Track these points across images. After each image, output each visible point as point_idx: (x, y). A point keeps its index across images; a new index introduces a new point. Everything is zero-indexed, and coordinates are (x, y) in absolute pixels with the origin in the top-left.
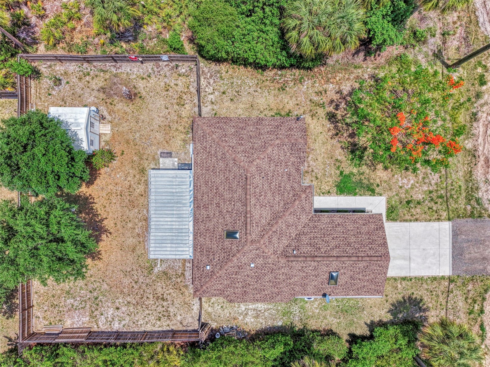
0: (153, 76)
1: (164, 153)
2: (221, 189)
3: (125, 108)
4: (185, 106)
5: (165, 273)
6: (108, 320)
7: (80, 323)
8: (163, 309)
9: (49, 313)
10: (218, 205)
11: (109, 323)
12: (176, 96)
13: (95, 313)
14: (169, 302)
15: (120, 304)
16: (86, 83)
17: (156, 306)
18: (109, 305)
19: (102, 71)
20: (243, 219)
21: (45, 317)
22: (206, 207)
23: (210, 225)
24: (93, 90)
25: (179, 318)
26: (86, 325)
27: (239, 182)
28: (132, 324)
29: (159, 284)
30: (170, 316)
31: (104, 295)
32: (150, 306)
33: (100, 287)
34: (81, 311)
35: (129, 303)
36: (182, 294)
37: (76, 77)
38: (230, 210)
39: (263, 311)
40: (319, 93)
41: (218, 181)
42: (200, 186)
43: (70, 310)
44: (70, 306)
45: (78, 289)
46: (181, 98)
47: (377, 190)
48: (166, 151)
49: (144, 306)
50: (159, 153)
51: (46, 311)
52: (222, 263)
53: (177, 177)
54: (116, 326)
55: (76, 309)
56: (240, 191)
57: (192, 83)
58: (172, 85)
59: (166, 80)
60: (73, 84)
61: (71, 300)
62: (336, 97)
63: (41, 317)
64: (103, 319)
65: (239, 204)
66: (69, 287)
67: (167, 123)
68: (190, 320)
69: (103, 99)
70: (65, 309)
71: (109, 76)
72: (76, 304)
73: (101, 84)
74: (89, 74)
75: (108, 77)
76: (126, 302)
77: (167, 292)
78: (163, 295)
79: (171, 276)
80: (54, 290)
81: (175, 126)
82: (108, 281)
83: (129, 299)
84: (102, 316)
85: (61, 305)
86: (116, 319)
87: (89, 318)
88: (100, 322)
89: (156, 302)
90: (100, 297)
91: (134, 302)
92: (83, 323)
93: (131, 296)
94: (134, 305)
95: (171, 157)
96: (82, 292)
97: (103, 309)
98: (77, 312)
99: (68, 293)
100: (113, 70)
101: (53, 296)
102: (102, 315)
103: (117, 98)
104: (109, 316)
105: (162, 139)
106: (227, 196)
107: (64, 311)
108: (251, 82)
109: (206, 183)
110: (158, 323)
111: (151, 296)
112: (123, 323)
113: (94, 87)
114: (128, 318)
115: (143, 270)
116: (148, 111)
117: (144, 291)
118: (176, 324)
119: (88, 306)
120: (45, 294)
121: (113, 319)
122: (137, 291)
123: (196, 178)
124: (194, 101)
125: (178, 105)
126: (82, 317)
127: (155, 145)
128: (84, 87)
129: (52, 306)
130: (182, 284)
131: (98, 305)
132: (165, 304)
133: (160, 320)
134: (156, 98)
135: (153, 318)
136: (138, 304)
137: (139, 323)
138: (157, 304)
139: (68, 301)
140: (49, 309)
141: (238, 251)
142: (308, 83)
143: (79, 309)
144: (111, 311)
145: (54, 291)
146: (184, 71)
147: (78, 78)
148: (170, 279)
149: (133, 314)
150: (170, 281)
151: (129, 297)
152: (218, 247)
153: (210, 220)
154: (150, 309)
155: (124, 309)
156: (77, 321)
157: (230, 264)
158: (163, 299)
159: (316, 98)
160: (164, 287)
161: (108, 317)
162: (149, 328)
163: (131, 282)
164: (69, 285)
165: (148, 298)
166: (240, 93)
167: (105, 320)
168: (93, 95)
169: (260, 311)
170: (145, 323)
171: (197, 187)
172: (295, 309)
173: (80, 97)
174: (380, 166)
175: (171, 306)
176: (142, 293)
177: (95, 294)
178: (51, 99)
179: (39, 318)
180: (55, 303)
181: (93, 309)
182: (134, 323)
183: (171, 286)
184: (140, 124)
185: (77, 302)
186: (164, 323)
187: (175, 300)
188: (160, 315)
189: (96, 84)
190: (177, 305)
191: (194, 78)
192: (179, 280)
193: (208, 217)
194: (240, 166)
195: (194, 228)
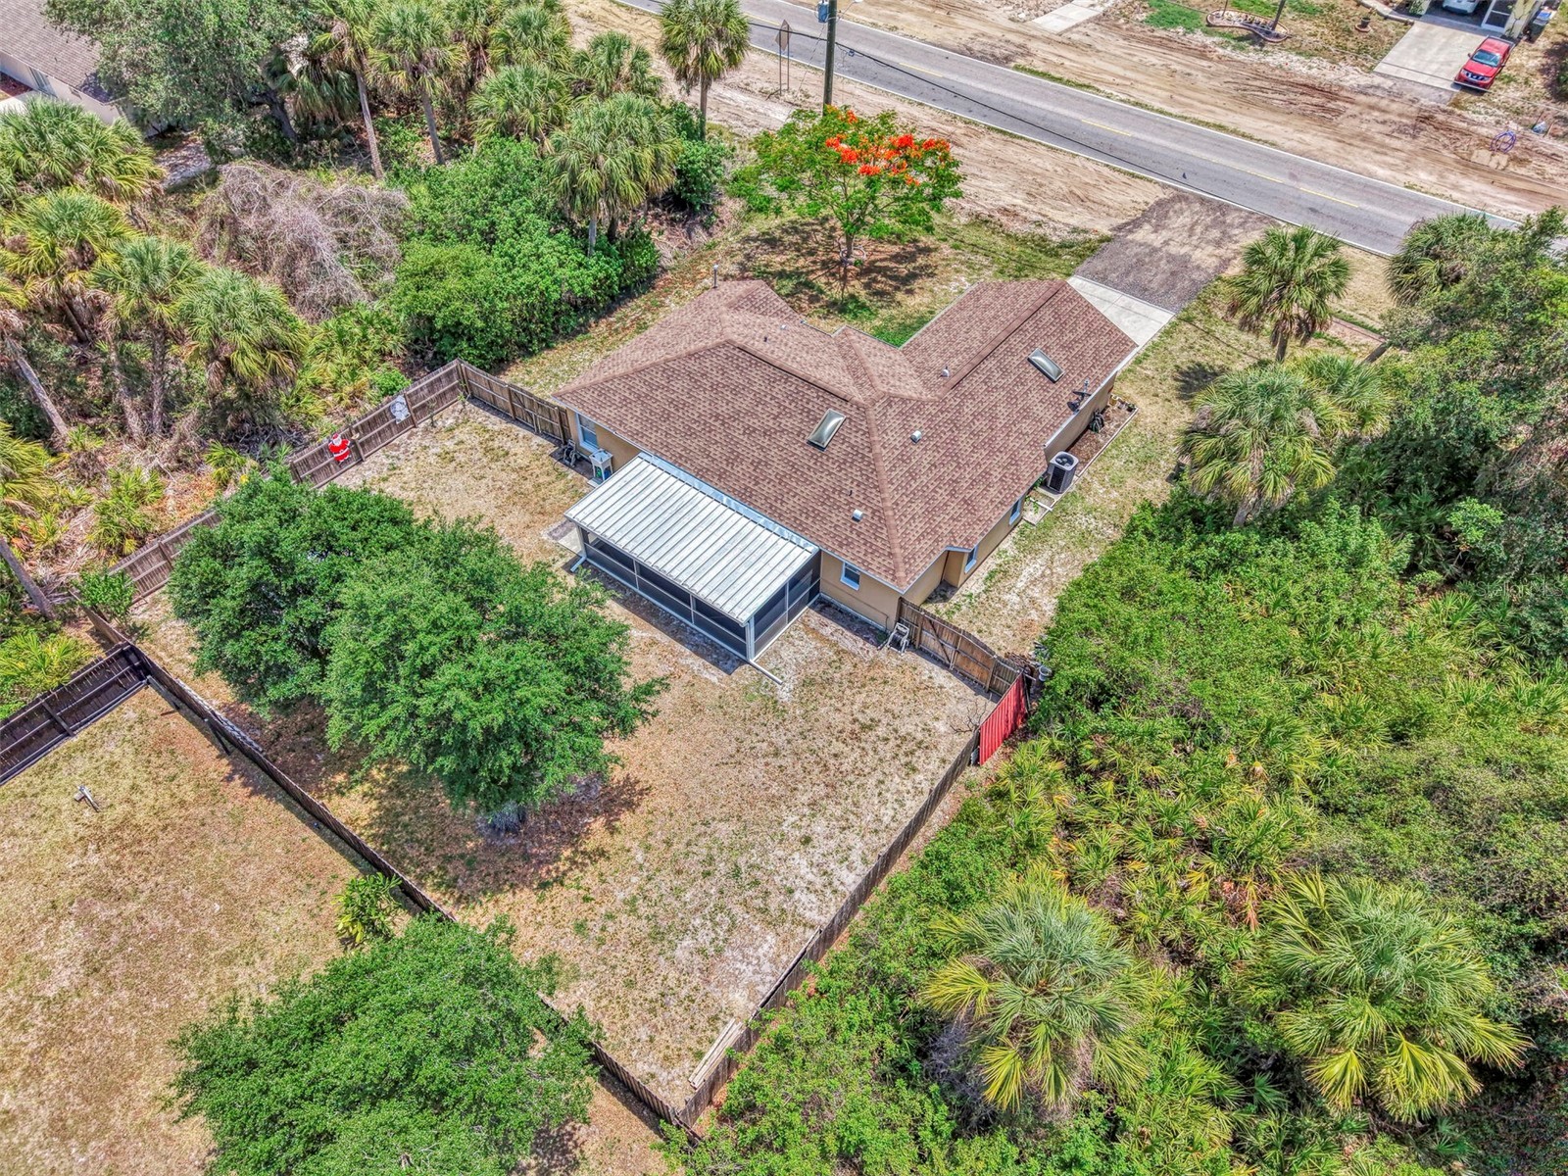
0: (401, 464)
1: (555, 530)
2: (723, 409)
4: (511, 453)
5: (808, 683)
6: (818, 887)
7: (767, 967)
8: (892, 743)
9: (665, 1036)
10: (749, 431)
11: (828, 891)
12: (478, 455)
13: (773, 907)
14: (884, 721)
15: (800, 827)
17: (871, 753)
18: (780, 853)
20: (812, 393)
21: (666, 1058)
22: (734, 459)
23: (776, 468)
25: (941, 727)
26: (784, 958)
27: (738, 367)
28: (875, 838)
29: (823, 710)
30: (921, 742)
31: (747, 848)
32: (859, 765)
33: (715, 841)
34: (736, 938)
35: (813, 804)
36: (885, 682)
38: (776, 411)
39: (1048, 572)
41: (704, 407)
42: (685, 449)
43: (706, 971)
44: (698, 959)
45: (671, 900)
46: (489, 450)
48: (555, 526)
49: (851, 778)
50: (545, 537)
51: (652, 1040)
52: (871, 482)
53: (627, 482)
55: (719, 951)
56: (755, 374)
57: (485, 422)
58: (452, 448)
59: (433, 451)
61: (685, 943)
63: (654, 1069)
64: (804, 898)
65: (779, 389)
66: (645, 921)
67: (508, 493)
68: (965, 708)
70: (696, 979)
72: (704, 938)
76: (806, 811)
77: (855, 707)
78: (855, 721)
79: (825, 677)
80: (614, 967)
81: (528, 486)
82: (717, 812)
83: (805, 799)
84: (797, 895)
85: (671, 983)
86: (832, 866)
87: (773, 934)
88: (808, 914)
89: (863, 745)
90: (742, 861)
91: (821, 790)
92: (773, 961)
93: (800, 786)
94: (828, 796)
96: (688, 896)
97: (777, 879)
98: (728, 953)
99: (657, 935)
101: (630, 984)
102: (791, 891)
104: (810, 877)
105: (527, 518)
106: (744, 403)
107: (696, 989)
109: (690, 433)
110: (919, 777)
111: (838, 747)
112: (855, 856)
114: (852, 838)
115: (760, 720)
117: (813, 752)
118: (952, 744)
119: (738, 910)
120: (604, 1002)
121: (825, 873)
122: (798, 766)
123: (663, 450)
125: (498, 460)
126: (756, 949)
127: (522, 536)
129: (652, 1011)
130: (862, 668)
131: (756, 883)
132: (881, 731)
133: (914, 770)
134: (444, 481)
135: (897, 779)
136: (834, 787)
137: (886, 820)
138: (868, 747)
139: (678, 953)
140: (655, 1026)
141: (868, 433)
142: (670, 300)
143: (726, 940)
144: (800, 862)
145: (618, 971)
146: (451, 421)
149: (851, 817)
150: (836, 686)
151: (798, 794)
152: (830, 474)
153: (766, 464)
154: (867, 770)
155: (819, 827)
156: (755, 972)
157: (884, 466)
158: (867, 728)
160: (839, 705)
161: (810, 883)
163: (767, 764)
164: (639, 917)
165: (835, 755)
167: (813, 897)
169: (1043, 576)
170: (896, 806)
171: (681, 456)
175: (897, 722)
176: (812, 759)
177: (723, 867)
179: (653, 1076)
180: (653, 994)
181: (758, 902)
182: (876, 831)
183: (848, 692)
185: (702, 931)
186: (930, 767)
187: (889, 706)
188: (904, 760)
190: (906, 710)
191: (481, 416)
192: (847, 667)
193: (756, 464)
194: (711, 351)
195: (755, 508)
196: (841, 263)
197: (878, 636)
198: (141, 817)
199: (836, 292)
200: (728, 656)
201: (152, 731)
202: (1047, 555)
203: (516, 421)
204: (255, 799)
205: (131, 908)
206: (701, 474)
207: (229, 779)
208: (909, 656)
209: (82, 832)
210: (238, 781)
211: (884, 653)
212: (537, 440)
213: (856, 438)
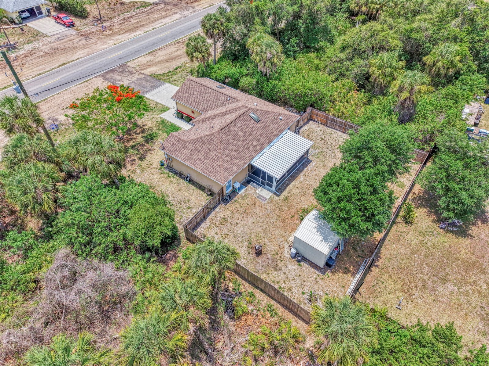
1: (262, 200)
2: (242, 139)
3: (268, 243)
4: (224, 217)
8: (325, 136)
10: (250, 135)
12: (224, 227)
16: (287, 283)
20: (242, 118)
22: (259, 140)
23: (263, 131)
24: (285, 273)
25: (319, 129)
27: (228, 132)
29: (319, 145)
30: (324, 132)
32: (333, 141)
36: (309, 136)
37: (292, 293)
38: (246, 127)
40: (133, 172)
41: (240, 143)
42: (253, 151)
46: (221, 224)
47: (159, 120)
48: (260, 200)
49: (337, 142)
50: (266, 202)
52: (271, 113)
53: (263, 166)
56: (232, 128)
57: (205, 228)
58: (219, 236)
60: (299, 289)
65: (238, 124)
67: (245, 214)
68: (313, 126)
69: (281, 261)
71: (263, 274)
73: (274, 273)
74: (280, 288)
75: (265, 275)
77: (317, 140)
78: (321, 141)
81: (241, 210)
95: (260, 195)
103: (269, 255)
105: (257, 207)
106: (241, 133)
109: (248, 149)
110: (333, 133)
111: (329, 144)
113: (282, 275)
115: (325, 155)
116: (252, 231)
117: (332, 147)
118: (323, 128)
122: (336, 149)
123: (252, 157)
124: (214, 215)
125: (227, 220)
127: (265, 208)
128: (291, 280)
132: (323, 137)
134: (238, 235)
135: (335, 136)
138: (328, 139)
141: (257, 110)
147: (291, 292)
157: (266, 110)
159: (139, 171)
162: (341, 133)
166: (179, 201)
168: (287, 269)
170: (342, 136)
173: (300, 275)
174: (146, 127)
175: (320, 135)
178: (327, 290)
184: (265, 226)
186: (330, 131)
188: (329, 134)
189: (279, 276)
190: (316, 133)
191: (200, 229)
193: (261, 135)
195: (275, 139)
196: (122, 139)
198: (399, 287)
199: (140, 141)
200: (306, 161)
201: (367, 296)
203: (206, 217)
204: (381, 256)
206: (262, 149)
207: (377, 266)
208: (300, 132)
209: (410, 303)
210: (377, 263)
212: (217, 210)
213: (259, 113)
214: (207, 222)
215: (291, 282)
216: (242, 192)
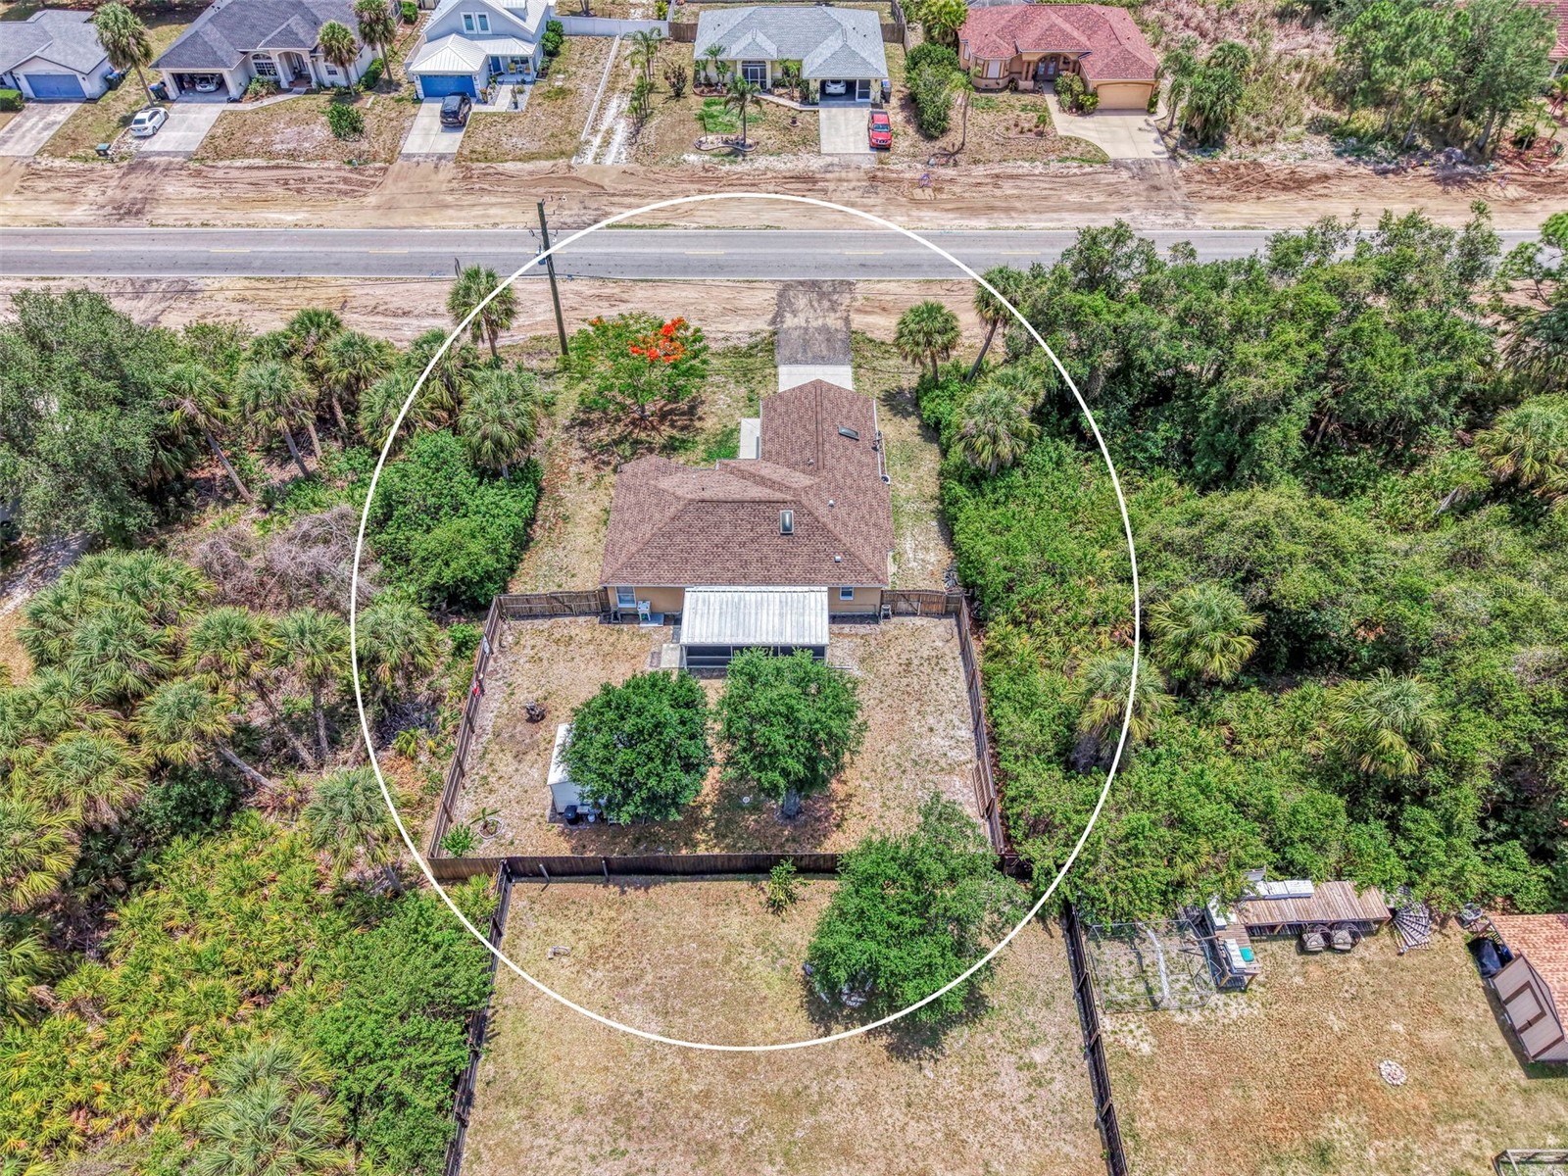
0: (510, 680)
1: (651, 662)
2: (717, 540)
4: (574, 636)
5: (863, 661)
6: (954, 745)
7: (965, 791)
8: (925, 664)
10: (742, 545)
11: (960, 744)
12: (554, 648)
13: (944, 766)
14: (913, 657)
15: (923, 726)
16: (501, 782)
17: (921, 674)
18: (926, 742)
19: (482, 757)
20: (763, 507)
22: (745, 564)
23: (774, 557)
24: (517, 770)
25: (939, 644)
26: (968, 782)
27: (708, 512)
28: (958, 710)
29: (882, 669)
30: (937, 656)
31: (909, 749)
32: (922, 683)
33: (893, 756)
34: (942, 788)
35: (919, 713)
36: (896, 639)
37: (487, 798)
38: (749, 526)
39: (917, 543)
40: (581, 480)
41: (704, 545)
42: (712, 573)
45: (900, 792)
46: (557, 642)
47: (731, 426)
48: (649, 660)
49: (923, 691)
50: (650, 669)
52: (832, 538)
53: (695, 609)
54: (965, 733)
56: (721, 511)
57: (535, 627)
58: (532, 653)
59: (522, 661)
62: (590, 464)
64: (953, 754)
65: (742, 513)
66: (898, 808)
67: (600, 658)
68: (941, 629)
69: (540, 753)
71: (496, 744)
73: (509, 757)
74: (485, 778)
75: (497, 747)
76: (919, 717)
77: (894, 658)
78: (900, 664)
79: (867, 653)
81: (606, 648)
82: (882, 743)
83: (913, 713)
84: (949, 754)
86: (952, 733)
87: (955, 776)
88: (960, 759)
89: (914, 674)
90: (913, 756)
91: (917, 705)
92: (965, 787)
93: (906, 709)
94: (922, 705)
95: (660, 654)
96: (905, 786)
97: (935, 753)
99: (909, 810)
100: (485, 738)
102: (945, 755)
103: (542, 731)
104: (947, 743)
105: (628, 665)
106: (727, 530)
108: (549, 553)
109: (707, 563)
110: (951, 672)
111: (905, 681)
112: (957, 722)
113: (511, 769)
114: (948, 716)
116: (573, 686)
117: (896, 690)
118: (950, 648)
119: (931, 777)
121: (952, 738)
122: (896, 701)
123: (699, 580)
124: (567, 623)
125: (570, 644)
126: (955, 787)
128: (509, 784)
130: (879, 637)
131: (928, 761)
132: (916, 662)
133: (946, 670)
134: (551, 674)
135: (943, 679)
136: (920, 700)
137: (954, 699)
138: (917, 672)
141: (810, 514)
142: (562, 492)
143: (939, 793)
144: (937, 740)
146: (510, 638)
147: (488, 795)
148: (872, 654)
149: (940, 707)
150: (876, 654)
151: (908, 713)
152: (805, 545)
153: (766, 558)
154: (927, 683)
155: (931, 721)
156: (964, 796)
157: (831, 526)
158: (909, 664)
159: (588, 484)
160: (887, 662)
161: (950, 746)
162: (962, 685)
164: (894, 809)
165: (907, 685)
166: (564, 567)
167: (956, 751)
170: (953, 691)
171: (712, 578)
172: (910, 508)
174: (698, 424)
175: (919, 654)
176: (899, 693)
177: (908, 765)
178: (521, 840)
181: (937, 768)
182: (955, 707)
183: (885, 654)
185: (925, 796)
186: (951, 664)
187: (908, 648)
188: (937, 669)
189: (507, 765)
190: (917, 646)
191: (527, 624)
192: (873, 642)
193: (760, 561)
194: (684, 511)
195: (778, 584)
196: (642, 418)
197: (874, 618)
198: (598, 941)
199: (659, 440)
201: (546, 902)
202: (908, 533)
203: (556, 615)
204: (650, 891)
205: (649, 978)
206: (732, 582)
207: (623, 892)
208: (895, 620)
209: (574, 969)
210: (629, 890)
211: (883, 625)
212: (581, 619)
213: (806, 520)
214: (545, 624)
215: (506, 787)
216: (646, 627)
